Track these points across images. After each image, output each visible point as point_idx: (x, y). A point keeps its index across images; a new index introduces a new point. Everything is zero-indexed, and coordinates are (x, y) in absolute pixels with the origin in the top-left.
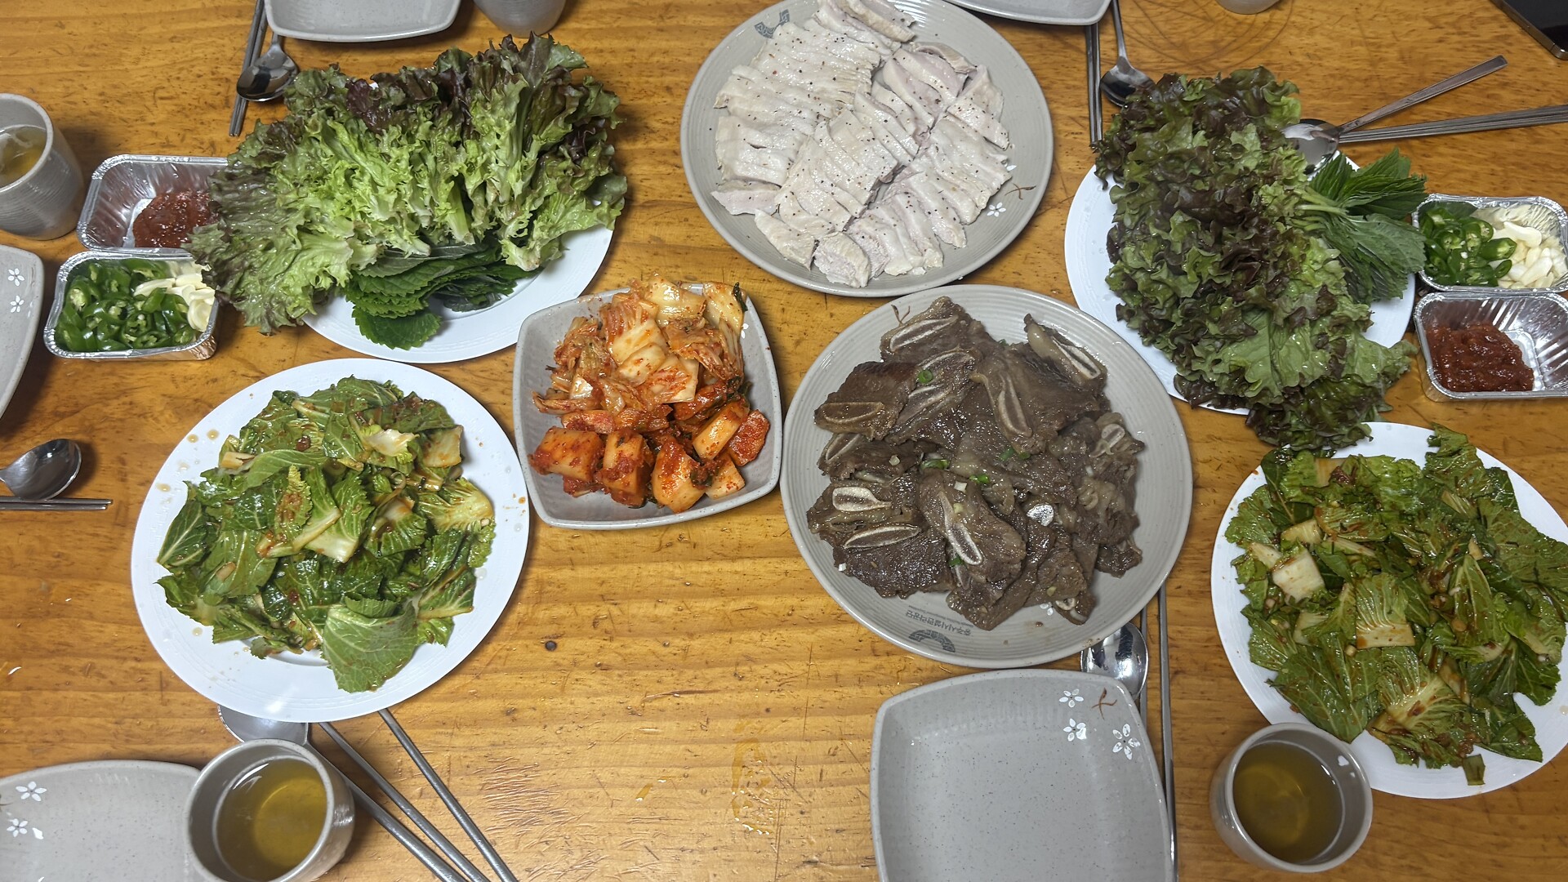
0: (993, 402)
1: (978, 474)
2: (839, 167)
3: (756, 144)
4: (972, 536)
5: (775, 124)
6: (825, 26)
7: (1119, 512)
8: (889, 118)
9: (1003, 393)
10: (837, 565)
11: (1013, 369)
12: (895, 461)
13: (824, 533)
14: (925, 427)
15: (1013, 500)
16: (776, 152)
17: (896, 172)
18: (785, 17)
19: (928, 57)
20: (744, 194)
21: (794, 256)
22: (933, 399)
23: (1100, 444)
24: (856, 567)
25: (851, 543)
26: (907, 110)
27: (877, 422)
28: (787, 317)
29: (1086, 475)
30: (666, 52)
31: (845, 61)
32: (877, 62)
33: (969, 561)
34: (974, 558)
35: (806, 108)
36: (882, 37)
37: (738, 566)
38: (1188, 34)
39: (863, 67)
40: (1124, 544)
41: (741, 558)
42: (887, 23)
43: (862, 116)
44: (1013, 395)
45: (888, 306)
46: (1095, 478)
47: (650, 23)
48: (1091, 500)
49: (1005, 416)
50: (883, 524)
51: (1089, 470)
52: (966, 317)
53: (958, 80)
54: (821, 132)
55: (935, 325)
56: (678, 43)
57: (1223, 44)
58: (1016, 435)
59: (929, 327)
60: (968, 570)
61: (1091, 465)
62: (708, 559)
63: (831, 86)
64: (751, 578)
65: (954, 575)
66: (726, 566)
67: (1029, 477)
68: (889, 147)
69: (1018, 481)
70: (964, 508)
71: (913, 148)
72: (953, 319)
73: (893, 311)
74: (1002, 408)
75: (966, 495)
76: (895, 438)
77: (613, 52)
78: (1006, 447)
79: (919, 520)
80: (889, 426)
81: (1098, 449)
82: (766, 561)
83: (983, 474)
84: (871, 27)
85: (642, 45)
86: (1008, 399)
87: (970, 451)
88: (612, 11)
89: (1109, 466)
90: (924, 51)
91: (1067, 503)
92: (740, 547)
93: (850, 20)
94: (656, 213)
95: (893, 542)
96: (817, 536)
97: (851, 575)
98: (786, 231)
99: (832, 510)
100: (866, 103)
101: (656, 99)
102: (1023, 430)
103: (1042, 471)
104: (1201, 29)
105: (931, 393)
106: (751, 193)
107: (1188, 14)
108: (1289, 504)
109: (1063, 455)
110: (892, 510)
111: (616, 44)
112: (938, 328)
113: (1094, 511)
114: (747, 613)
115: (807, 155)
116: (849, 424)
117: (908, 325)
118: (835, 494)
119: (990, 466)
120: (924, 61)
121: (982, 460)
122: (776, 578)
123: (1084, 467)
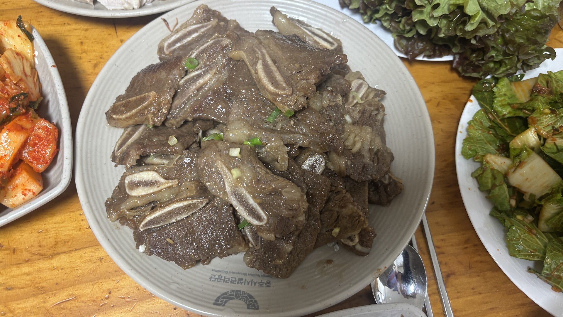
0: (253, 71)
1: (250, 138)
4: (254, 197)
7: (378, 151)
9: (260, 63)
10: (137, 247)
11: (266, 42)
12: (173, 141)
13: (123, 219)
14: (198, 107)
15: (286, 156)
22: (201, 81)
23: (351, 95)
24: (154, 246)
25: (146, 225)
27: (153, 109)
28: (85, 47)
29: (346, 122)
33: (255, 222)
34: (259, 218)
37: (56, 262)
40: (387, 176)
41: (58, 254)
44: (270, 62)
45: (159, 20)
46: (354, 124)
48: (355, 143)
49: (265, 81)
50: (171, 201)
51: (348, 118)
52: (224, 20)
55: (199, 28)
58: (278, 95)
59: (195, 30)
60: (255, 231)
61: (348, 113)
62: (27, 261)
64: (68, 271)
65: (244, 237)
66: (45, 264)
67: (297, 133)
69: (288, 138)
70: (242, 172)
72: (213, 22)
73: (163, 24)
74: (262, 74)
75: (242, 159)
76: (173, 121)
78: (272, 110)
79: (203, 191)
80: (165, 111)
81: (350, 100)
82: (81, 253)
83: (254, 137)
86: (266, 66)
87: (239, 119)
89: (363, 112)
91: (335, 150)
92: (57, 243)
95: (183, 216)
96: (117, 223)
97: (151, 254)
99: (127, 196)
102: (284, 89)
103: (308, 125)
105: (199, 76)
108: (503, 120)
109: (323, 108)
110: (179, 185)
112: (203, 30)
113: (359, 152)
114: (67, 305)
116: (130, 118)
117: (177, 31)
118: (127, 182)
119: (260, 128)
121: (252, 126)
122: (91, 266)
123: (343, 116)
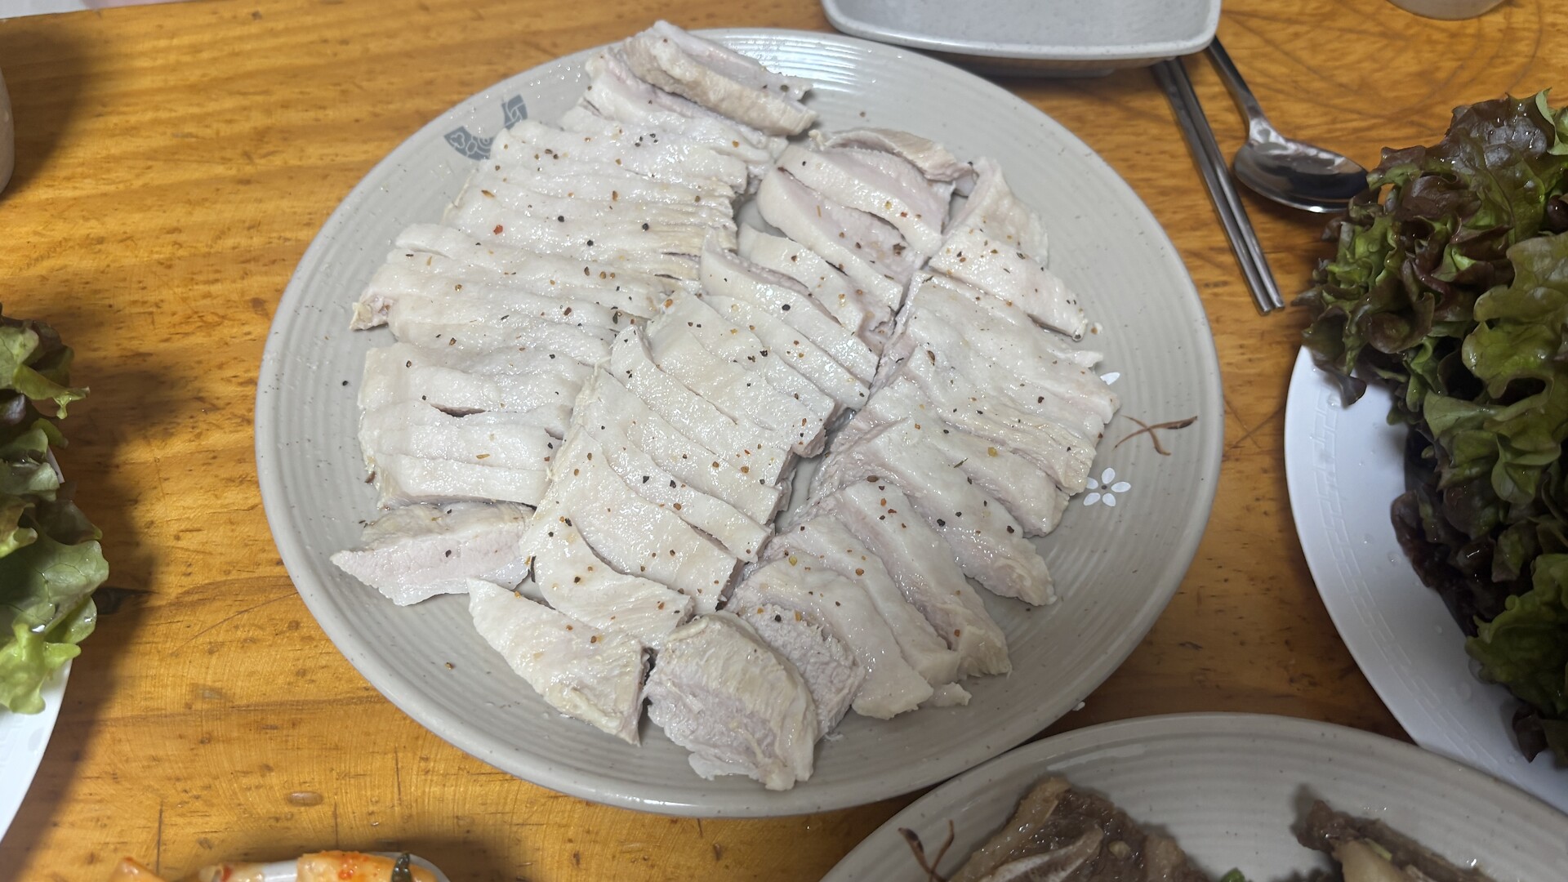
2: (684, 433)
3: (455, 405)
5: (505, 349)
6: (610, 118)
8: (793, 298)
16: (512, 418)
17: (831, 428)
18: (515, 111)
19: (858, 154)
20: (431, 545)
21: (585, 711)
26: (833, 275)
30: (254, 226)
31: (665, 186)
32: (741, 181)
35: (583, 300)
36: (744, 129)
38: (1367, 65)
39: (711, 194)
42: (751, 94)
43: (726, 303)
45: (888, 834)
47: (220, 170)
52: (1128, 828)
53: (935, 196)
54: (628, 352)
56: (285, 204)
57: (1441, 75)
63: (641, 245)
68: (804, 366)
71: (865, 361)
77: (127, 239)
84: (714, 109)
85: (199, 215)
88: (135, 156)
90: (844, 145)
93: (667, 100)
94: (210, 619)
98: (556, 635)
100: (730, 273)
101: (227, 331)
104: (1389, 54)
106: (448, 540)
107: (1351, 31)
111: (137, 221)
115: (596, 417)
120: (851, 164)
